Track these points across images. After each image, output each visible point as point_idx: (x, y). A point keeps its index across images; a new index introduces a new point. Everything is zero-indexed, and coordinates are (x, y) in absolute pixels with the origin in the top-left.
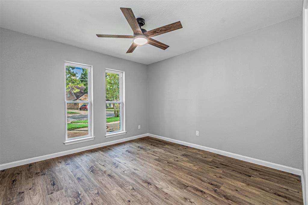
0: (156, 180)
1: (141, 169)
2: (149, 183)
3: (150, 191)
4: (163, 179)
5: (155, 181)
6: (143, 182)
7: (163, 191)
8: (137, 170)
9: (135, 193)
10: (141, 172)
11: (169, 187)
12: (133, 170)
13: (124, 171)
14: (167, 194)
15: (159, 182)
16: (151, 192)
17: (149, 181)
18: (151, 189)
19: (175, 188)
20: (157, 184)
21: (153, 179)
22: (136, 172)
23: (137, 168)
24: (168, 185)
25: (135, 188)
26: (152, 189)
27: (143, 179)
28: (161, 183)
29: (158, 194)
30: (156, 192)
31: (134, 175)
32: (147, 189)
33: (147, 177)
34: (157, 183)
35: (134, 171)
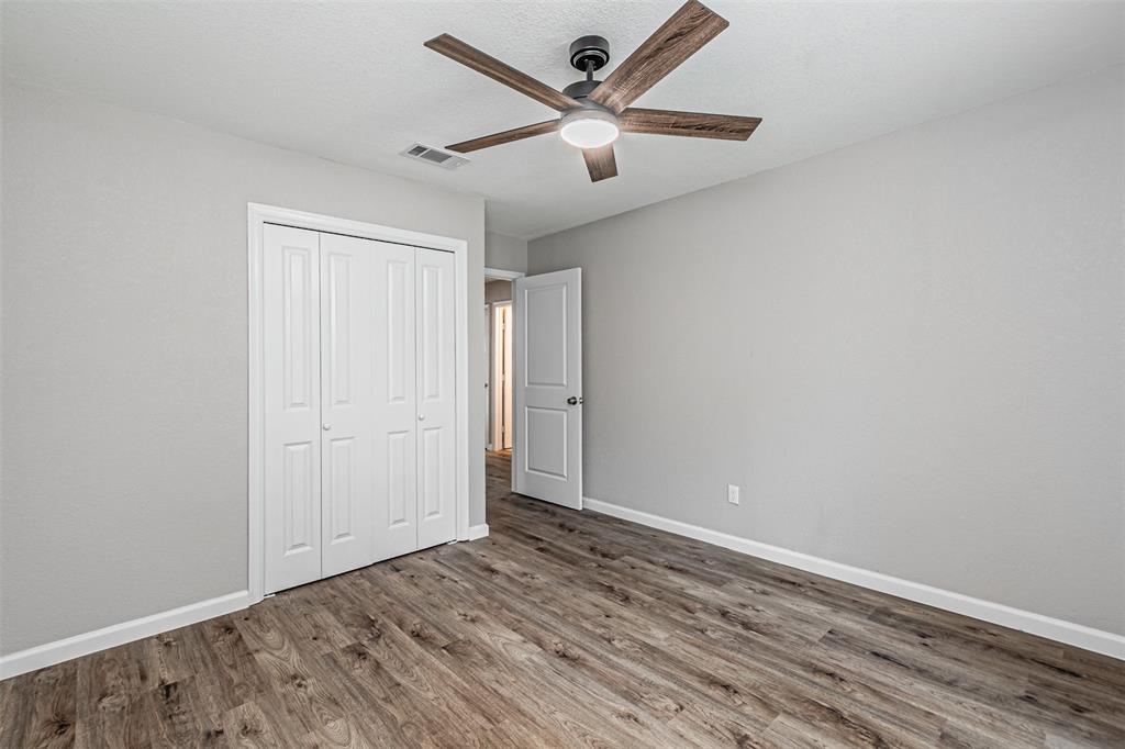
0: (537, 666)
1: (605, 719)
2: (564, 656)
3: (560, 636)
4: (512, 671)
5: (543, 662)
6: (584, 660)
7: (522, 635)
8: (622, 717)
9: (599, 631)
10: (600, 703)
11: (500, 646)
12: (643, 716)
13: (682, 708)
14: (514, 630)
15: (530, 660)
16: (555, 634)
17: (563, 665)
18: (556, 640)
19: (484, 643)
20: (539, 653)
21: (548, 672)
22: (624, 706)
23: (630, 731)
24: (503, 650)
25: (605, 642)
26: (554, 642)
27: (584, 671)
28: (524, 656)
29: (538, 629)
30: (542, 633)
31: (625, 688)
32: (568, 640)
33: (572, 680)
34: (535, 658)
35: (633, 707)
